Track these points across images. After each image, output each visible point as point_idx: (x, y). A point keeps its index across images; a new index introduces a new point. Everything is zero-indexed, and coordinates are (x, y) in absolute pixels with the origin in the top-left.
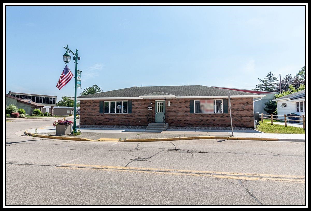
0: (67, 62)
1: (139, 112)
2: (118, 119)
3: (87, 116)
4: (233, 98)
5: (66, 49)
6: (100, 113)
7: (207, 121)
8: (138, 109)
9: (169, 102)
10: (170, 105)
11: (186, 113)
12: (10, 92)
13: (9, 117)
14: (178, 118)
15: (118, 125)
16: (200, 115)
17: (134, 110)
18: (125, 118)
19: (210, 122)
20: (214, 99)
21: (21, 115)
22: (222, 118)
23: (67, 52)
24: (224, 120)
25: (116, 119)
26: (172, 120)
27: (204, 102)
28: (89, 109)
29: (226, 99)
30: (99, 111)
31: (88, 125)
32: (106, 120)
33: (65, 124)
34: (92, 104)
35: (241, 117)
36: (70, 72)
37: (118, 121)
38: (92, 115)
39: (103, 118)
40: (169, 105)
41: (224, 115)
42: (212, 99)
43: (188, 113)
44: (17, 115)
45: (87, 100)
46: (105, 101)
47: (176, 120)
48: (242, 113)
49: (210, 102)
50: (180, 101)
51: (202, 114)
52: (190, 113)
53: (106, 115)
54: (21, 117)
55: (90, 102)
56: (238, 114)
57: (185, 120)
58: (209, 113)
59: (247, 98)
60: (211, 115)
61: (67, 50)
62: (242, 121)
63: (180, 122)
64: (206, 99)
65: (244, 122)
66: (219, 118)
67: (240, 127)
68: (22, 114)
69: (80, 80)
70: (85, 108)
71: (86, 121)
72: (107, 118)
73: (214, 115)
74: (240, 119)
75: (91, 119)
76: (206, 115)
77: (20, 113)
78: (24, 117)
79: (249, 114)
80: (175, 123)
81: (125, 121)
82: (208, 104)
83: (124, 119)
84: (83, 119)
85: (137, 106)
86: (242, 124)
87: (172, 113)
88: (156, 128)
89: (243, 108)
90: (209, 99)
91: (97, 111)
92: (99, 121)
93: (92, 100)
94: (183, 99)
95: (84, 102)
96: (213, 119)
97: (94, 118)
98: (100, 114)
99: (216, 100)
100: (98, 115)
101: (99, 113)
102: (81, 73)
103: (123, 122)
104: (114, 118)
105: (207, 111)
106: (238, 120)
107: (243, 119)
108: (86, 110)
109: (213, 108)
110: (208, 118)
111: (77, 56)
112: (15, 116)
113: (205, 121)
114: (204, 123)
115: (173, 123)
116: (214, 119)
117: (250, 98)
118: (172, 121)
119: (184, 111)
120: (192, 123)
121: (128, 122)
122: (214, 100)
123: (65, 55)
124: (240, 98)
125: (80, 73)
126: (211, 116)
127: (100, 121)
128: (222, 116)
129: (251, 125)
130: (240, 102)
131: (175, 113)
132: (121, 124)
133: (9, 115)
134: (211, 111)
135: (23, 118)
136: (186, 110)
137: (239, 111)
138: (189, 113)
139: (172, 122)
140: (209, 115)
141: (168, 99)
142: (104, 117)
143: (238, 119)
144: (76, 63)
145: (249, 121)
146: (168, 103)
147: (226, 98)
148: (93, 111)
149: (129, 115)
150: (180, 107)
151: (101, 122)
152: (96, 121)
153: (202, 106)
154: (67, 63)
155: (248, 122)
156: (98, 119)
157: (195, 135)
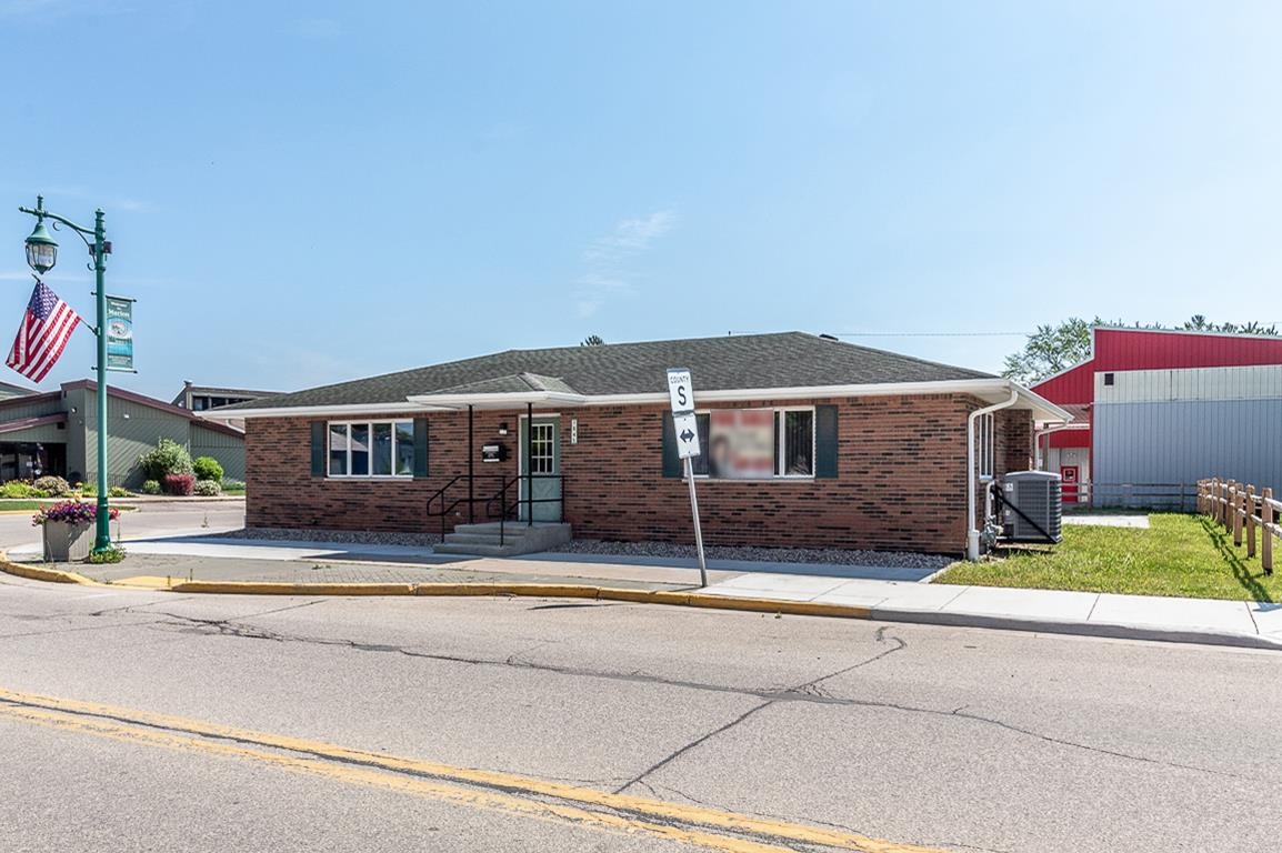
0: (42, 269)
1: (455, 469)
2: (377, 503)
3: (269, 489)
4: (865, 398)
5: (35, 213)
6: (313, 476)
7: (738, 518)
8: (451, 455)
9: (574, 423)
10: (578, 437)
11: (646, 477)
12: (187, 383)
13: (158, 494)
14: (613, 502)
15: (379, 529)
16: (707, 484)
17: (437, 462)
18: (401, 497)
19: (753, 524)
20: (772, 403)
21: (202, 484)
22: (810, 504)
23: (38, 228)
24: (816, 513)
25: (372, 501)
26: (586, 511)
27: (728, 421)
28: (274, 457)
29: (832, 403)
30: (309, 466)
31: (274, 525)
32: (336, 506)
33: (68, 518)
34: (284, 436)
35: (902, 499)
36: (64, 305)
37: (377, 510)
38: (286, 485)
39: (323, 498)
40: (574, 439)
41: (816, 487)
42: (764, 403)
43: (653, 477)
44: (187, 483)
45: (268, 418)
46: (331, 423)
47: (603, 510)
48: (905, 478)
49: (754, 420)
50: (619, 419)
51: (716, 481)
52: (663, 476)
53: (335, 485)
54: (203, 492)
55: (278, 428)
56: (887, 479)
57: (641, 508)
58: (751, 475)
59: (935, 397)
60: (755, 485)
61: (40, 220)
62: (905, 522)
63: (620, 519)
64: (735, 404)
65: (915, 527)
66: (792, 502)
67: (893, 549)
68: (207, 482)
69: (126, 337)
70: (262, 455)
71: (267, 511)
72: (338, 496)
73: (772, 485)
74: (894, 511)
75: (284, 502)
76: (734, 484)
77: (203, 474)
78: (214, 494)
79: (940, 483)
80: (598, 523)
81: (404, 511)
82: (748, 429)
83: (398, 504)
84: (257, 501)
85: (448, 445)
86: (905, 535)
87: (583, 476)
88: (477, 543)
89: (912, 449)
90: (749, 404)
91: (301, 466)
92: (309, 512)
93: (286, 418)
94: (633, 406)
95: (259, 427)
96: (767, 506)
97: (292, 495)
98: (314, 480)
99: (782, 410)
100: (305, 483)
101: (308, 473)
102: (129, 306)
103: (394, 515)
104: (361, 497)
105: (743, 464)
106: (885, 512)
107: (909, 508)
108: (265, 463)
109: (768, 454)
110: (741, 503)
111: (99, 238)
112: (178, 489)
113: (728, 515)
114: (725, 526)
115: (590, 522)
116: (773, 506)
117: (951, 395)
118: (586, 515)
119: (637, 467)
120: (671, 527)
121: (414, 518)
122: (777, 409)
123: (31, 242)
124: (898, 396)
125: (128, 310)
126: (757, 490)
127: (314, 512)
128: (809, 493)
129: (948, 543)
130: (901, 419)
131: (599, 477)
132: (389, 524)
133: (156, 484)
134: (759, 464)
135: (211, 498)
136: (646, 463)
137: (893, 467)
138: (658, 477)
139: (586, 519)
140: (750, 485)
141: (570, 409)
142: (328, 494)
143: (885, 507)
144: (100, 269)
145: (941, 522)
146: (570, 430)
147: (829, 399)
148: (288, 468)
149: (417, 486)
150: (623, 444)
151: (318, 514)
152: (300, 512)
153: (721, 440)
154: (42, 273)
155: (938, 526)
156: (308, 500)
157: (529, 578)
